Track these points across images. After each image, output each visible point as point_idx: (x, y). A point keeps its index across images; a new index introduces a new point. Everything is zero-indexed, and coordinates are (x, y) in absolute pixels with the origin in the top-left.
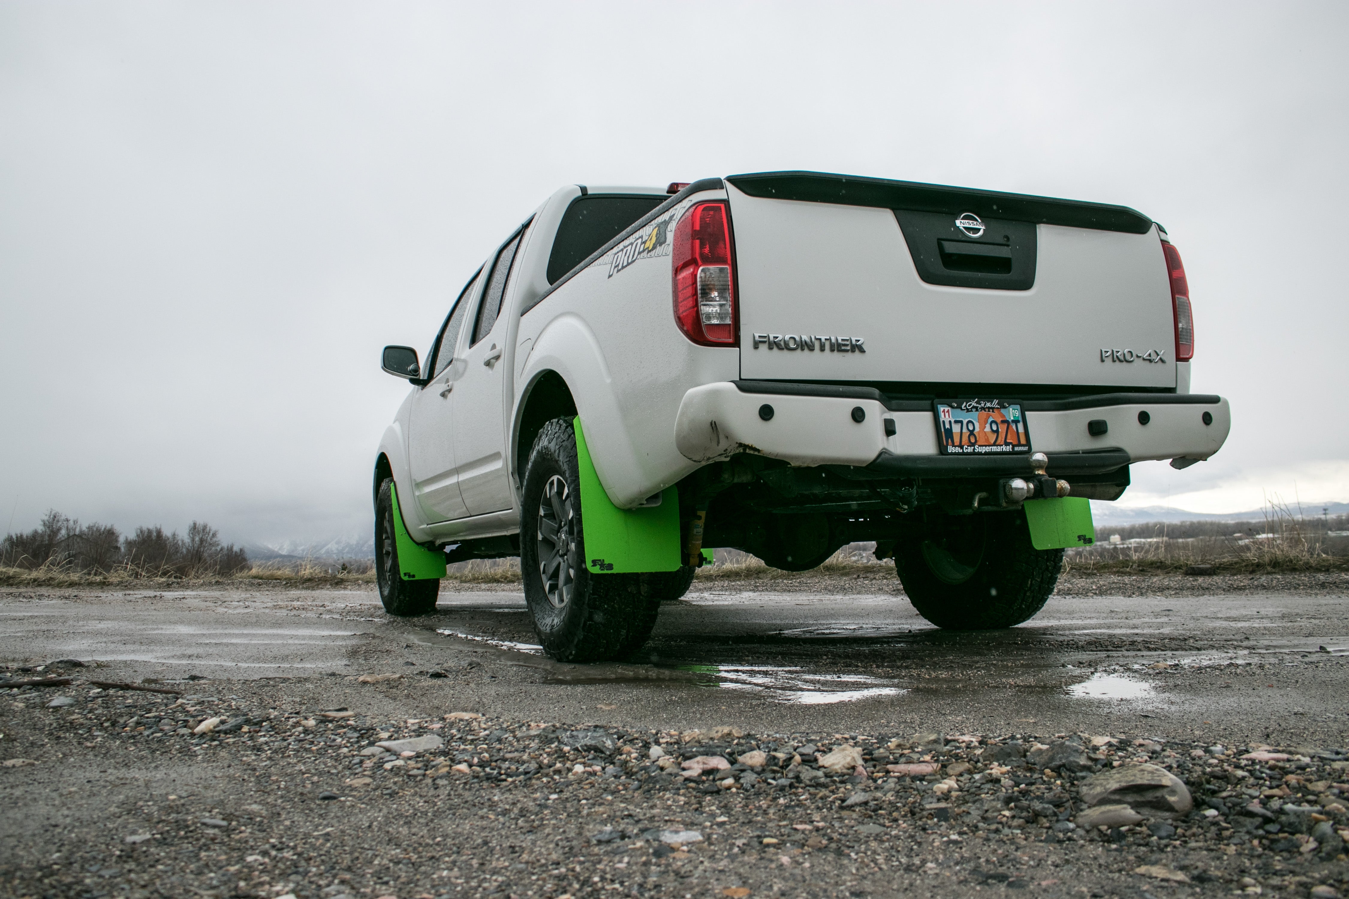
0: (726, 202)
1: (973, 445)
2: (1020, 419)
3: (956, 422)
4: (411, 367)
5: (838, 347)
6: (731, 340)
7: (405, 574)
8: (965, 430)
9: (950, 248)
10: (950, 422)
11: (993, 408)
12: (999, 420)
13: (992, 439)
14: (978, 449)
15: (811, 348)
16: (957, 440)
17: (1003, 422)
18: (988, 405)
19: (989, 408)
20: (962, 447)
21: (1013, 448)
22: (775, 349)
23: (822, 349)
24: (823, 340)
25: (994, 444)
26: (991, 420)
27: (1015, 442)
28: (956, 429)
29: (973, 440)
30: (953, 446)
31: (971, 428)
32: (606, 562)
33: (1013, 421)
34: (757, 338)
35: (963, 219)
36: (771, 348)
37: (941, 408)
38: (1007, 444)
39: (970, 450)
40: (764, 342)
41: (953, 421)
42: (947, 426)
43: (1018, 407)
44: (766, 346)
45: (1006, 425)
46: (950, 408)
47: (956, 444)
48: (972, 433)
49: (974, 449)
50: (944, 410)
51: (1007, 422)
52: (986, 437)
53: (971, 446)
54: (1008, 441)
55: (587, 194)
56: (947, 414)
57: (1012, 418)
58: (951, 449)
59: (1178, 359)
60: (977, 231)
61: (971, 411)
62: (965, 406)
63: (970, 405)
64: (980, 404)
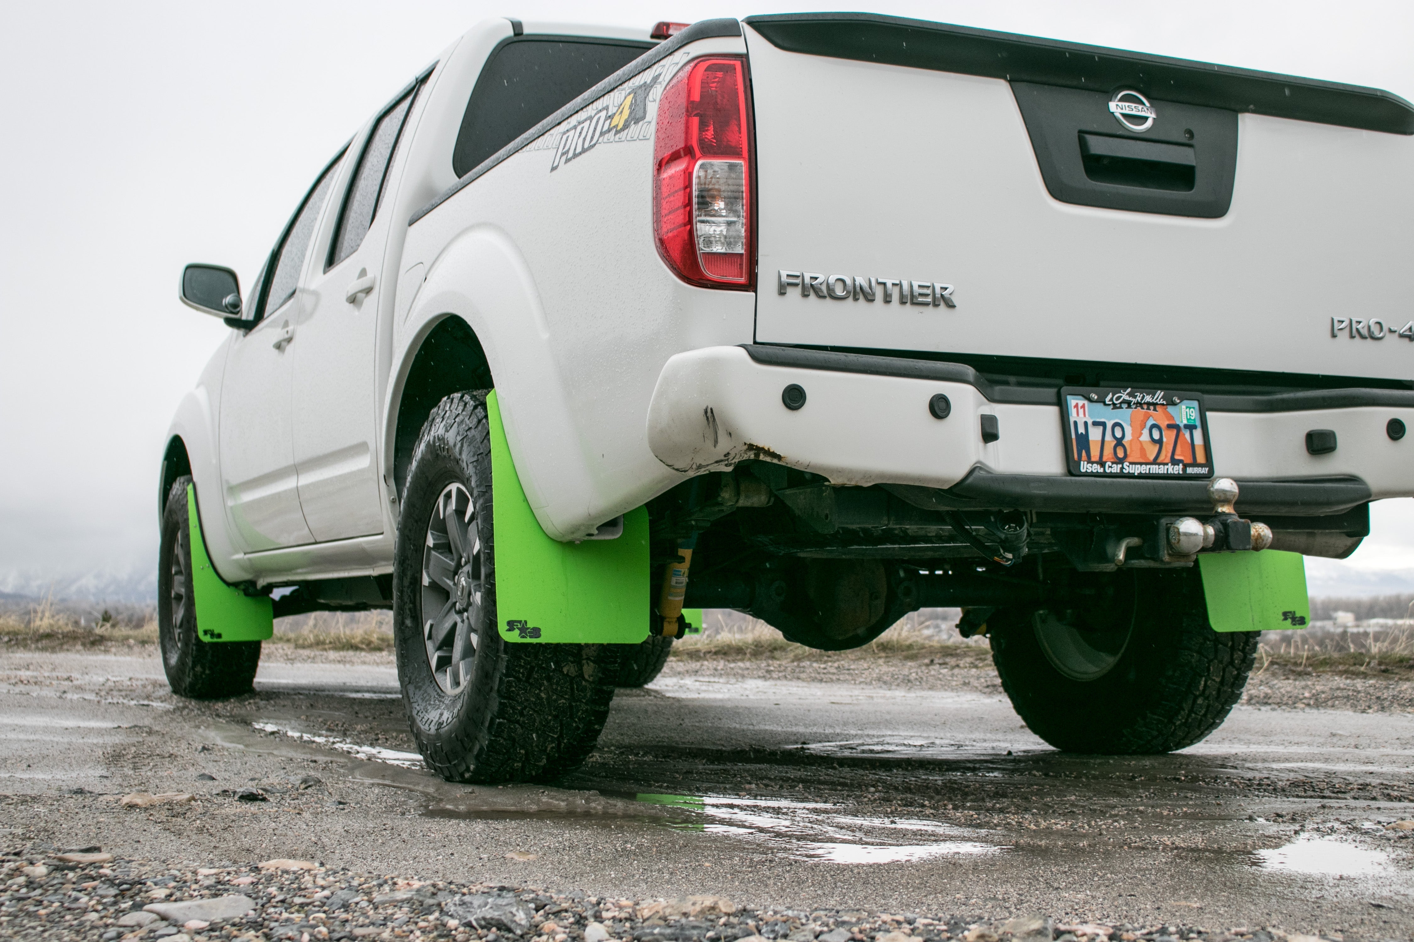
0: (744, 59)
1: (1120, 461)
2: (1198, 423)
3: (1095, 424)
4: (228, 299)
5: (912, 298)
6: (742, 280)
7: (206, 632)
8: (1108, 437)
9: (1098, 146)
10: (1086, 423)
11: (1155, 405)
12: (1164, 423)
13: (1152, 452)
14: (1129, 469)
15: (870, 298)
16: (1095, 453)
17: (1170, 427)
18: (1148, 399)
19: (1149, 404)
20: (1101, 464)
21: (1184, 469)
22: (812, 296)
23: (887, 299)
24: (889, 285)
25: (1155, 462)
26: (1150, 422)
27: (1188, 460)
28: (1095, 435)
29: (1120, 454)
30: (1089, 461)
31: (1118, 434)
32: (530, 625)
33: (1186, 427)
34: (784, 279)
35: (1121, 100)
36: (805, 295)
37: (1073, 402)
38: (1175, 462)
39: (1116, 469)
40: (796, 285)
41: (1090, 422)
42: (1081, 430)
43: (1195, 404)
44: (799, 289)
45: (1175, 432)
46: (1086, 402)
47: (1093, 459)
48: (1119, 442)
49: (1122, 468)
50: (1077, 404)
51: (1176, 427)
52: (1143, 450)
53: (1117, 463)
54: (1177, 457)
55: (522, 34)
56: (1081, 411)
57: (1185, 422)
58: (1087, 468)
60: (1142, 121)
61: (1121, 407)
62: (1111, 400)
63: (1118, 398)
64: (1135, 397)
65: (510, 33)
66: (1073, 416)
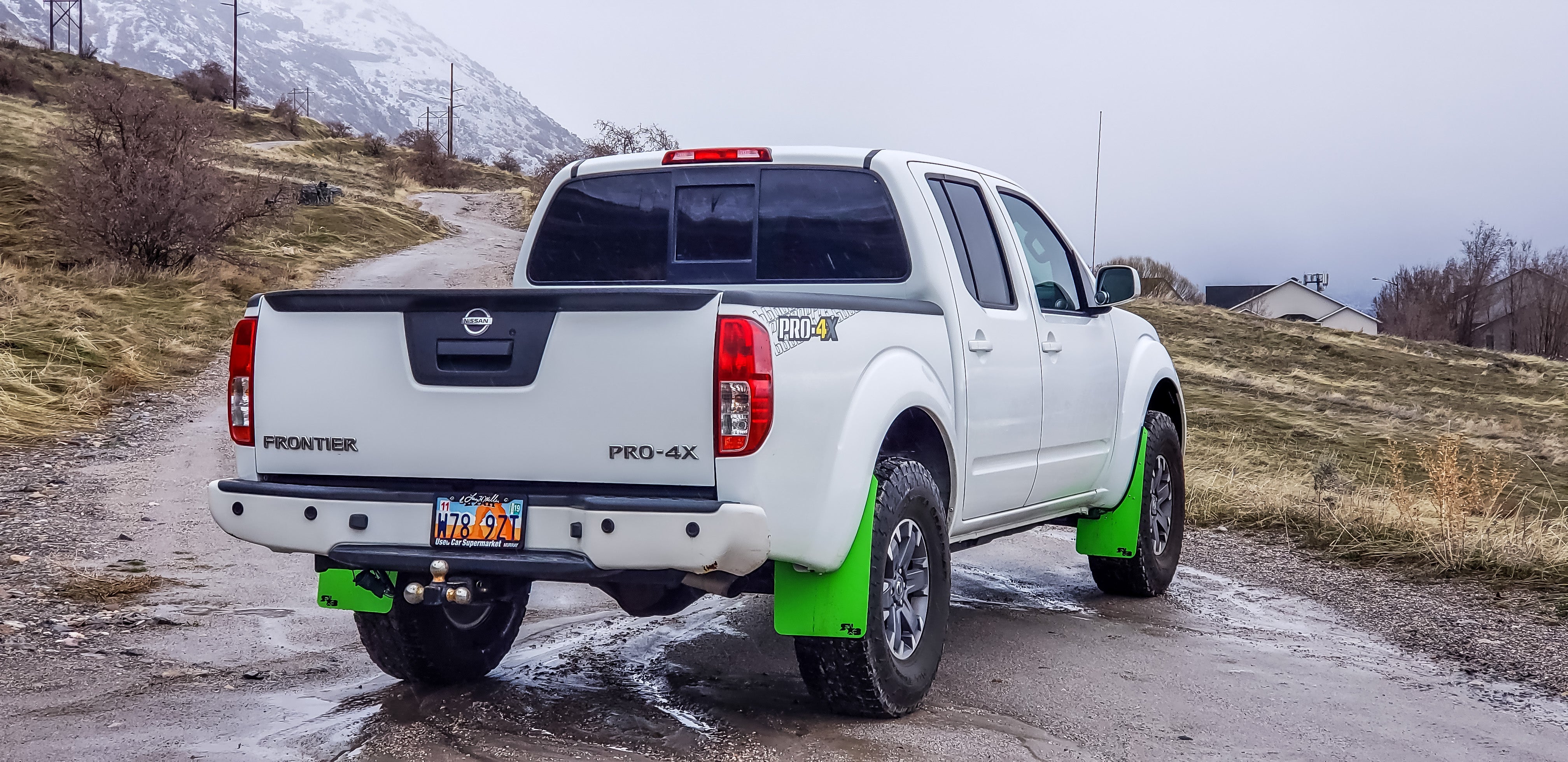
1: (463, 538)
2: (520, 515)
5: (333, 445)
6: (248, 441)
8: (459, 523)
10: (446, 515)
11: (493, 503)
12: (496, 514)
13: (486, 533)
14: (465, 543)
15: (311, 448)
16: (448, 533)
17: (500, 516)
18: (487, 499)
19: (490, 503)
20: (450, 540)
21: (502, 544)
22: (282, 448)
23: (320, 448)
24: (321, 440)
25: (486, 539)
26: (490, 513)
28: (451, 521)
29: (465, 533)
30: (444, 538)
33: (511, 517)
34: (266, 439)
35: (469, 316)
36: (278, 447)
37: (441, 501)
38: (499, 539)
39: (458, 543)
40: (274, 442)
41: (449, 513)
42: (443, 519)
43: (522, 502)
44: (274, 445)
45: (503, 519)
46: (449, 501)
47: (447, 537)
48: (465, 526)
49: (462, 543)
50: (444, 503)
51: (505, 517)
52: (481, 532)
53: (459, 540)
54: (501, 536)
55: (575, 176)
56: (446, 507)
57: (512, 514)
58: (439, 542)
59: (717, 454)
60: (478, 328)
61: (471, 505)
62: (463, 500)
63: (467, 500)
64: (479, 498)
65: (569, 176)
66: (441, 510)
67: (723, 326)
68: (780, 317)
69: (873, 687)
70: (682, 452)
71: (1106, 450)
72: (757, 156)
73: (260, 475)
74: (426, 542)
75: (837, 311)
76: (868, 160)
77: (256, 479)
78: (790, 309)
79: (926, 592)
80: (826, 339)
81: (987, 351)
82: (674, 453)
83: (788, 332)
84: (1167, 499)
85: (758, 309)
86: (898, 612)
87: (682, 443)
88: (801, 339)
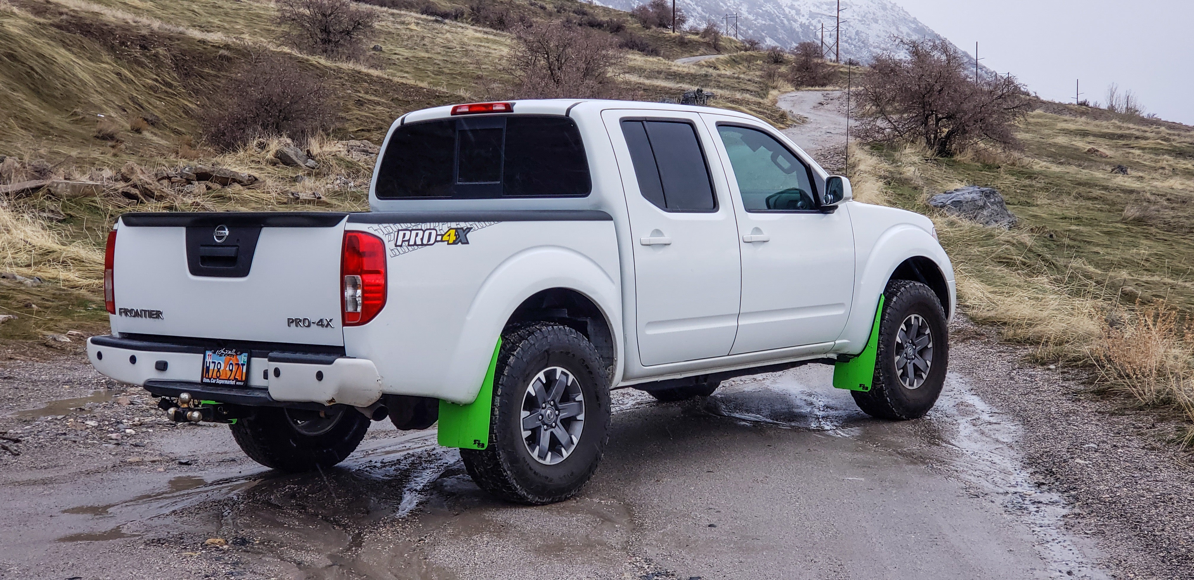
0: (116, 231)
1: (218, 378)
2: (246, 363)
3: (213, 362)
5: (151, 314)
6: (113, 310)
8: (216, 368)
10: (210, 362)
11: (231, 355)
13: (228, 375)
14: (218, 381)
15: (141, 316)
16: (210, 374)
17: (236, 364)
18: (230, 352)
20: (210, 379)
21: (235, 383)
22: (128, 316)
23: (146, 317)
24: (145, 310)
25: (229, 380)
26: (231, 362)
27: (240, 378)
28: (212, 367)
29: (218, 375)
30: (208, 378)
31: (219, 367)
33: (242, 364)
34: (121, 310)
36: (126, 315)
37: (208, 353)
38: (234, 379)
39: (214, 381)
40: (125, 312)
42: (208, 365)
43: (247, 354)
45: (237, 366)
46: (211, 353)
48: (219, 370)
49: (216, 381)
51: (239, 364)
52: (226, 374)
53: (214, 379)
54: (235, 377)
55: (403, 125)
56: (210, 357)
57: (242, 362)
58: (206, 380)
59: (344, 324)
60: (221, 238)
61: (221, 356)
63: (219, 353)
64: (226, 352)
66: (208, 360)
67: (347, 239)
68: (399, 231)
69: (509, 484)
70: (325, 323)
71: (840, 312)
72: (503, 108)
73: (120, 333)
74: (198, 379)
75: (471, 223)
76: (568, 111)
77: (118, 336)
78: (413, 224)
79: (581, 417)
80: (454, 243)
81: (669, 244)
82: (320, 323)
83: (409, 241)
84: (926, 347)
85: (375, 226)
86: (548, 433)
87: (327, 317)
88: (422, 245)
